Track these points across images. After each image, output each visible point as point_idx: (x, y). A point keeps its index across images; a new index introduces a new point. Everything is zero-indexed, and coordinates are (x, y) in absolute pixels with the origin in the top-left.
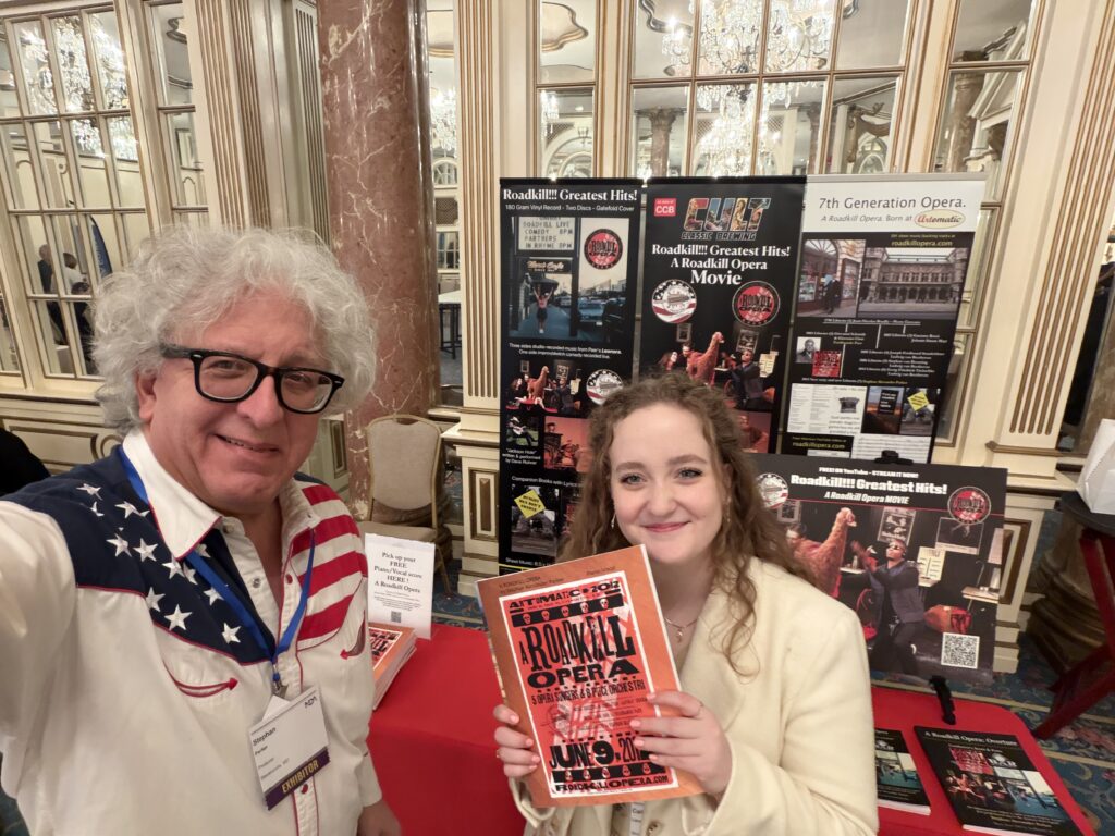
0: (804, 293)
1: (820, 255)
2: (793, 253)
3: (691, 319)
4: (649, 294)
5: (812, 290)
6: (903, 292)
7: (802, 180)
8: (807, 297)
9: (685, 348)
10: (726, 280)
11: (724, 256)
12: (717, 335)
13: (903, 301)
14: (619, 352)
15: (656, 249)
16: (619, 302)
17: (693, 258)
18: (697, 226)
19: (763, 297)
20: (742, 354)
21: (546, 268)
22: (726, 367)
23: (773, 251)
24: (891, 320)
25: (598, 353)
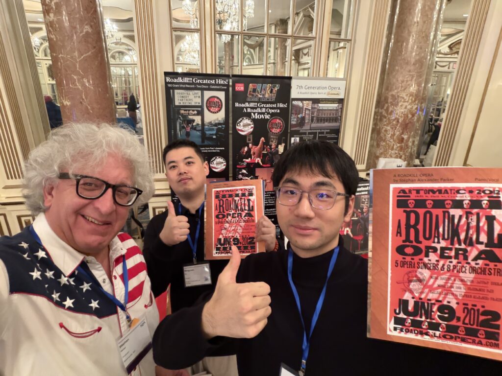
0: (293, 121)
1: (297, 107)
2: (288, 106)
3: (252, 133)
4: (235, 123)
5: (295, 120)
6: (324, 120)
7: (290, 78)
8: (294, 123)
9: (250, 145)
10: (265, 117)
11: (264, 107)
12: (263, 138)
13: (324, 123)
14: (223, 148)
15: (237, 105)
16: (222, 127)
17: (252, 108)
18: (253, 95)
19: (278, 123)
20: (272, 145)
21: (189, 113)
22: (266, 151)
23: (281, 105)
24: (321, 130)
25: (214, 150)
